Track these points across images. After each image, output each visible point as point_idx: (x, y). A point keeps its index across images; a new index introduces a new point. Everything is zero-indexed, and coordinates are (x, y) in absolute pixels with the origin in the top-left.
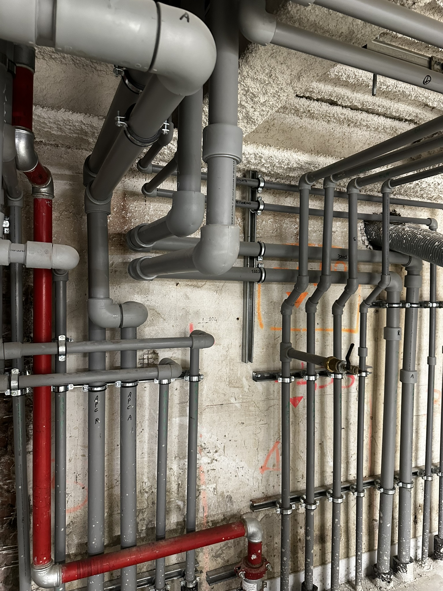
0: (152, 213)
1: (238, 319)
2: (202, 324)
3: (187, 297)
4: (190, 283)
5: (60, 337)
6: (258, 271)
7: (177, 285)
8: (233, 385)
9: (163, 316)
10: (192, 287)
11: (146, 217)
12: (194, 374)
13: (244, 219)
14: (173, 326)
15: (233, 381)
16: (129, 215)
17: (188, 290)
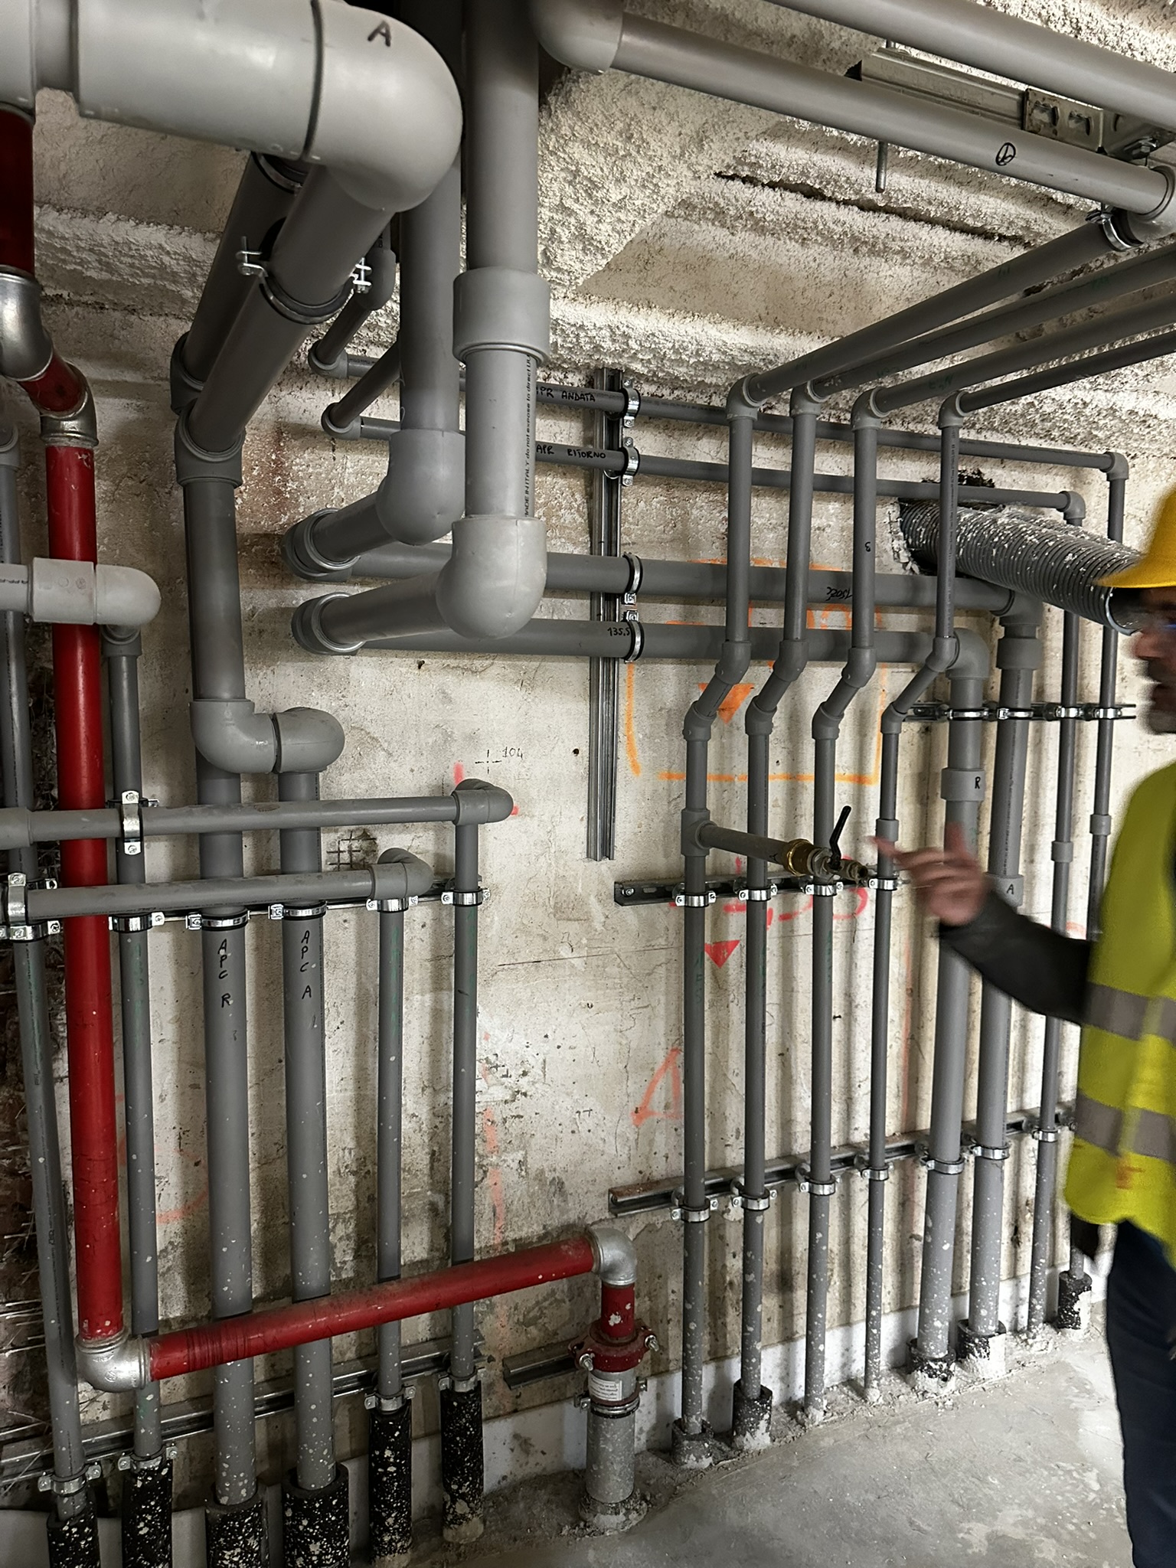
0: (352, 479)
1: (576, 752)
2: (485, 765)
3: (446, 698)
4: (452, 662)
5: (124, 795)
6: (624, 631)
7: (419, 667)
8: (564, 916)
9: (385, 745)
10: (459, 672)
11: (336, 490)
12: (467, 886)
13: (589, 496)
14: (412, 771)
15: (564, 906)
16: (292, 485)
17: (450, 680)
